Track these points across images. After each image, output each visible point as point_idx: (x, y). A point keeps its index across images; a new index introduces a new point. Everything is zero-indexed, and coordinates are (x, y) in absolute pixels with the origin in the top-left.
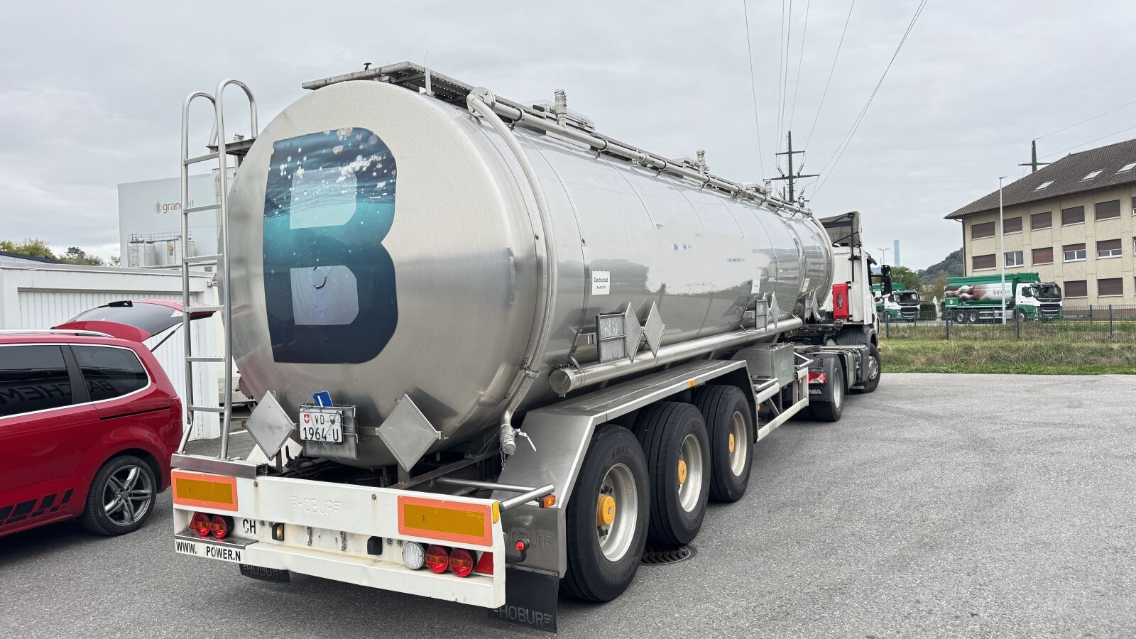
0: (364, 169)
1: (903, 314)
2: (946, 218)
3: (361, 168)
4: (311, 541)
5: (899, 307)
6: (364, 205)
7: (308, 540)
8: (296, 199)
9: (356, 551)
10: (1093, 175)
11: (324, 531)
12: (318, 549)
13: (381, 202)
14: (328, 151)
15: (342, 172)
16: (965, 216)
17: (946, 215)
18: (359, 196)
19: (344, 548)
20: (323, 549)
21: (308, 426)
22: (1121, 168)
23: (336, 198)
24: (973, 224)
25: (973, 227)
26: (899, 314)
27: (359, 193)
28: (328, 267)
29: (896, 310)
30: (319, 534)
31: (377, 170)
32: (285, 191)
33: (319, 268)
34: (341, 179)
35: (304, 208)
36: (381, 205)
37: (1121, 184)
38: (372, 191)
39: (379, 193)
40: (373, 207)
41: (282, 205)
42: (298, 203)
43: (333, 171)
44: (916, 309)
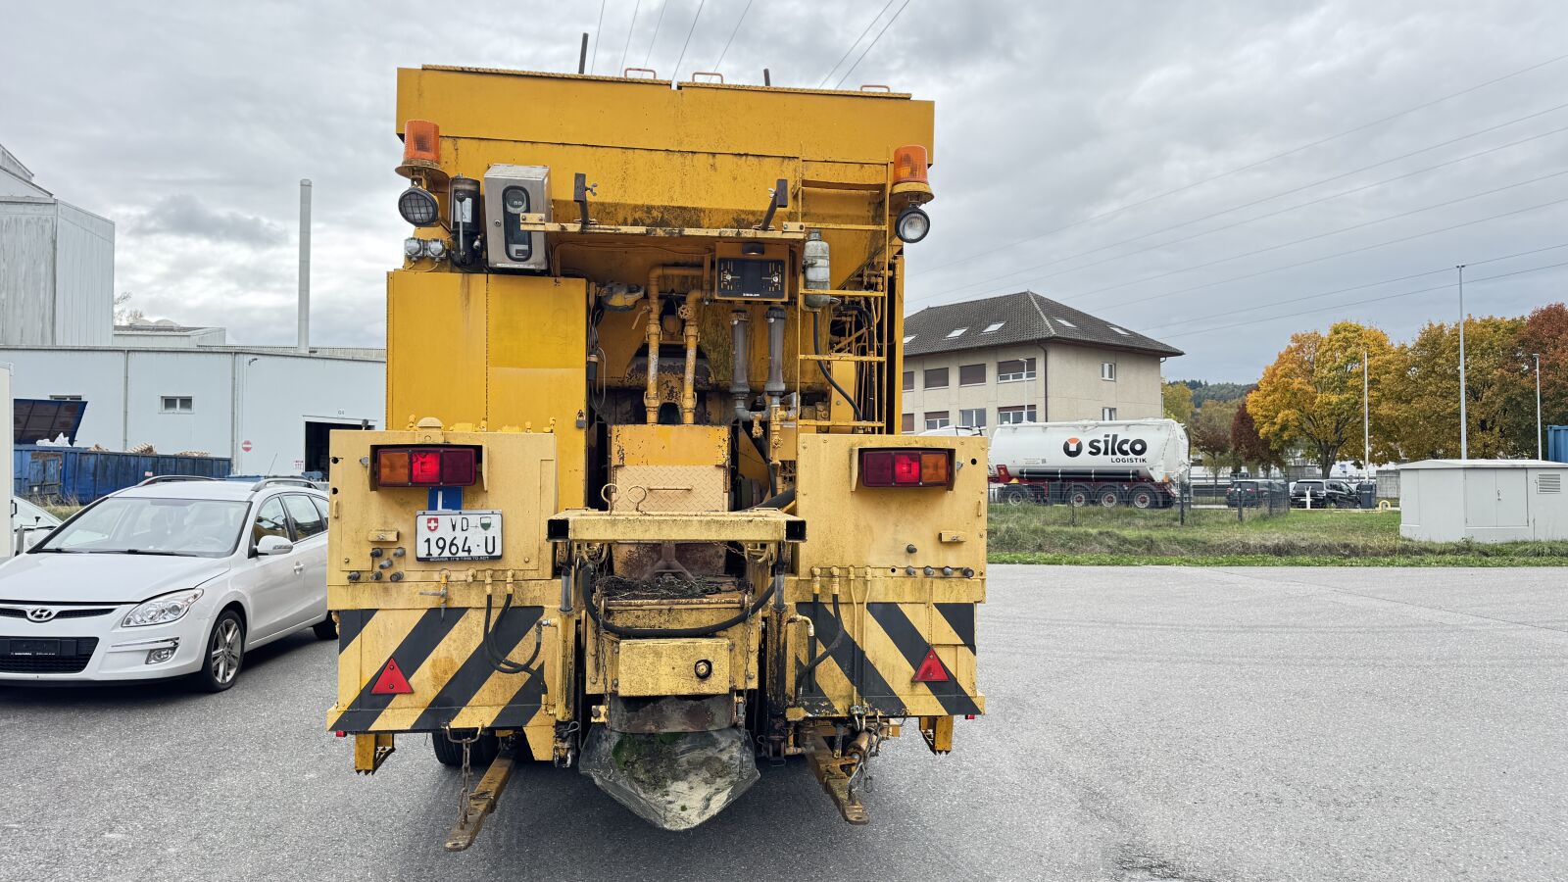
10: (957, 333)
21: (434, 536)
22: (986, 327)
37: (989, 346)
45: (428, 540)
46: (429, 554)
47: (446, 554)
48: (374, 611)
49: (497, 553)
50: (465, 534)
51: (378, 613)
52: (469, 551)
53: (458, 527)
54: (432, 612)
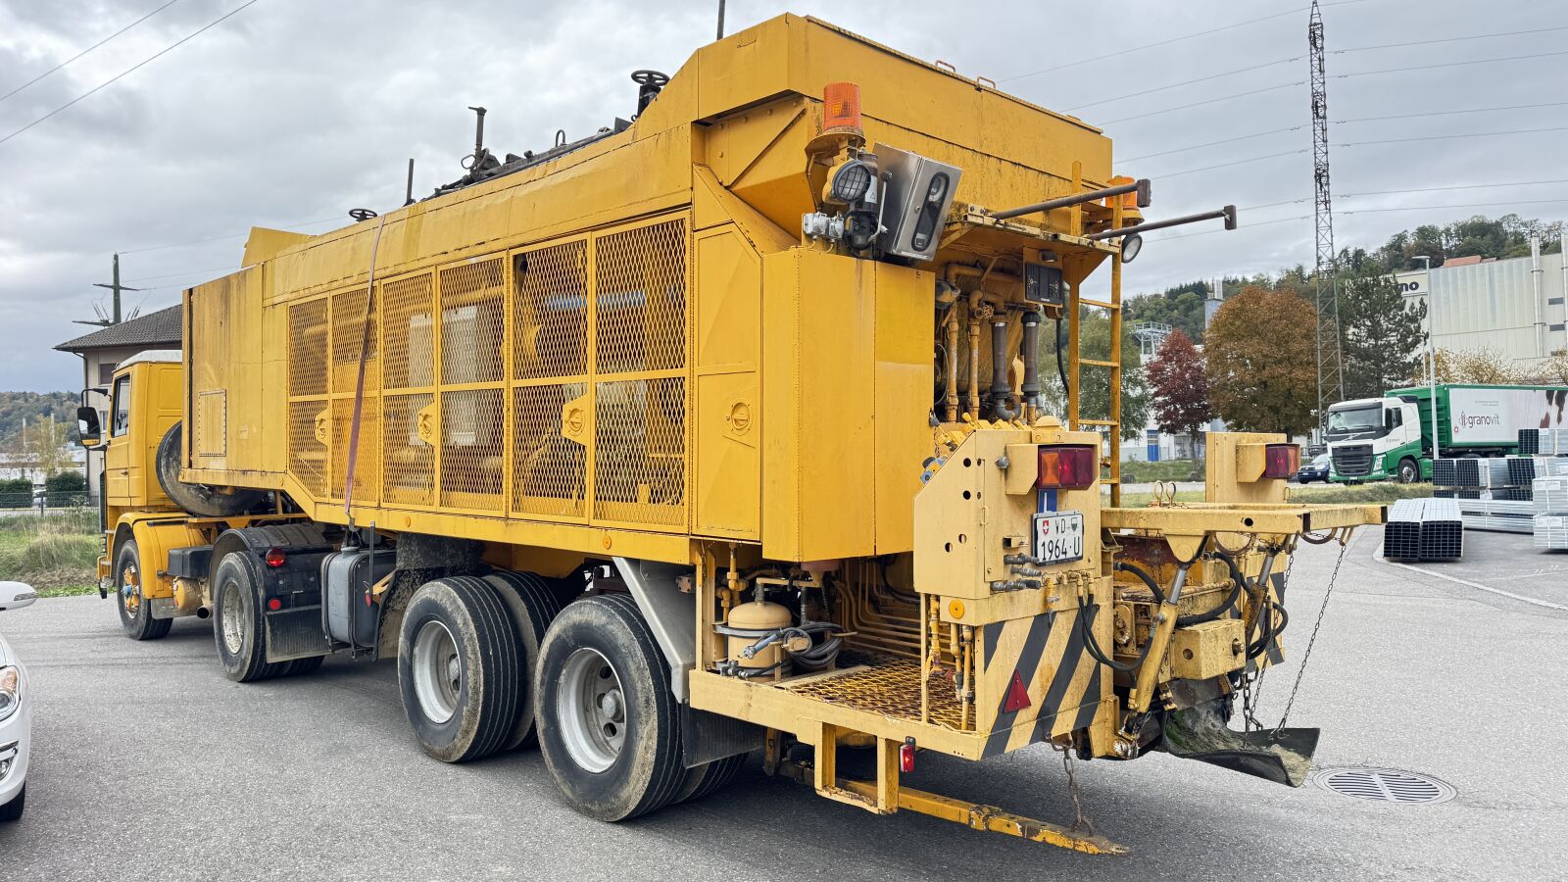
2: (58, 348)
16: (90, 350)
21: (1047, 539)
24: (101, 363)
25: (102, 367)
45: (1044, 544)
46: (1044, 559)
47: (1054, 558)
48: (1002, 623)
49: (1080, 554)
50: (1063, 536)
51: (1006, 624)
52: (1065, 553)
53: (1060, 530)
54: (1037, 618)
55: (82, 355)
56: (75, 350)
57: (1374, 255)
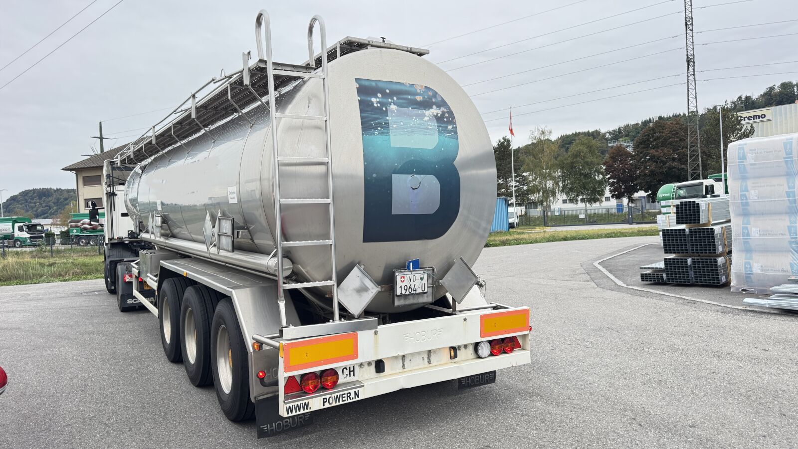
0: (439, 115)
1: (31, 241)
2: (63, 169)
3: (437, 114)
4: (403, 365)
5: (29, 236)
6: (442, 138)
7: (401, 364)
8: (394, 126)
9: (437, 362)
11: (413, 354)
12: (409, 369)
13: (452, 138)
14: (412, 97)
15: (426, 114)
16: (78, 169)
17: (64, 167)
18: (439, 132)
19: (429, 362)
20: (413, 368)
21: (403, 285)
23: (426, 130)
24: (84, 176)
25: (84, 178)
26: (29, 241)
27: (439, 130)
28: (422, 176)
29: (26, 238)
30: (410, 358)
31: (446, 117)
32: (382, 118)
33: (415, 175)
34: (426, 118)
35: (402, 133)
36: (452, 139)
38: (445, 130)
39: (450, 132)
40: (447, 140)
41: (381, 128)
42: (396, 129)
43: (419, 112)
44: (42, 237)
55: (75, 172)
56: (71, 170)
57: (757, 99)
